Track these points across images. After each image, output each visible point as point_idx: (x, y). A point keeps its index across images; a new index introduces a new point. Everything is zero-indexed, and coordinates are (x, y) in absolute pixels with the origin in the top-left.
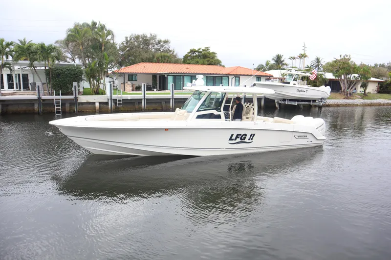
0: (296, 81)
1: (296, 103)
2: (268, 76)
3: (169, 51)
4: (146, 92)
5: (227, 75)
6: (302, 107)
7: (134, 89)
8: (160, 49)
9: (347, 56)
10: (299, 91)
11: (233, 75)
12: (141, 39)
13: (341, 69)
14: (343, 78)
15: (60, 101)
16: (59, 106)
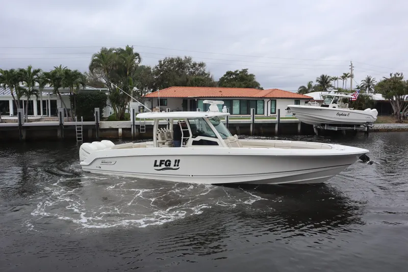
0: (336, 103)
1: (336, 129)
2: (307, 99)
3: (203, 74)
5: (262, 99)
6: (345, 132)
8: (194, 72)
9: (398, 75)
10: (340, 115)
11: (269, 98)
12: (175, 63)
13: (392, 90)
14: (395, 99)
15: (82, 127)
16: (80, 132)
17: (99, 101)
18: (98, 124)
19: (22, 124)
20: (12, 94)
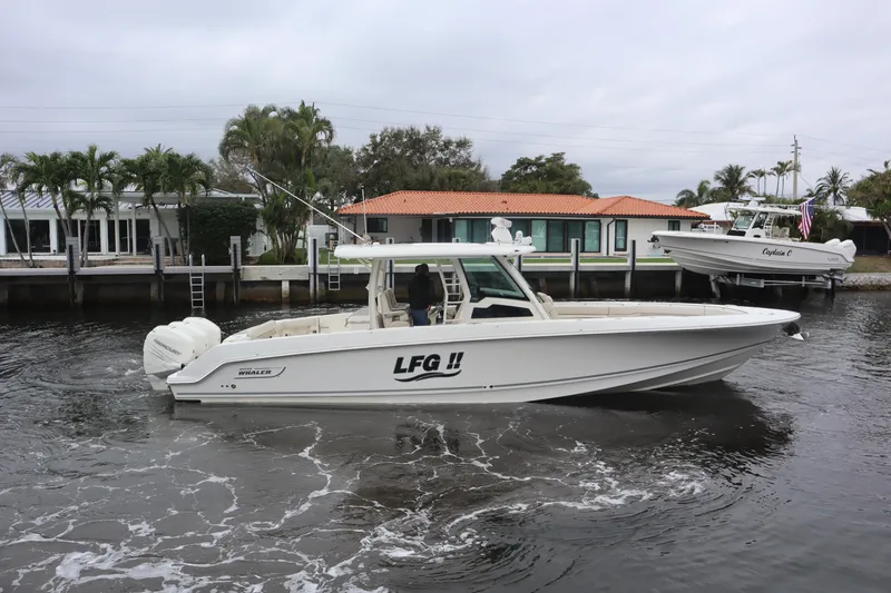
0: (762, 228)
1: (762, 284)
2: (697, 218)
3: (467, 163)
5: (597, 218)
6: (780, 291)
8: (448, 159)
10: (770, 253)
11: (611, 216)
12: (405, 140)
15: (202, 278)
16: (199, 288)
17: (240, 220)
18: (237, 271)
19: (75, 270)
20: (56, 207)
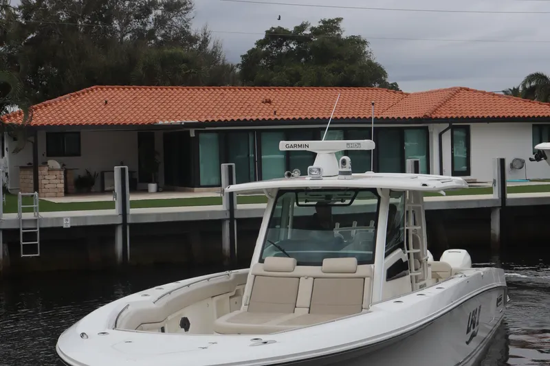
3: (185, 38)
4: (132, 198)
7: (72, 188)
8: (152, 32)
11: (446, 120)
